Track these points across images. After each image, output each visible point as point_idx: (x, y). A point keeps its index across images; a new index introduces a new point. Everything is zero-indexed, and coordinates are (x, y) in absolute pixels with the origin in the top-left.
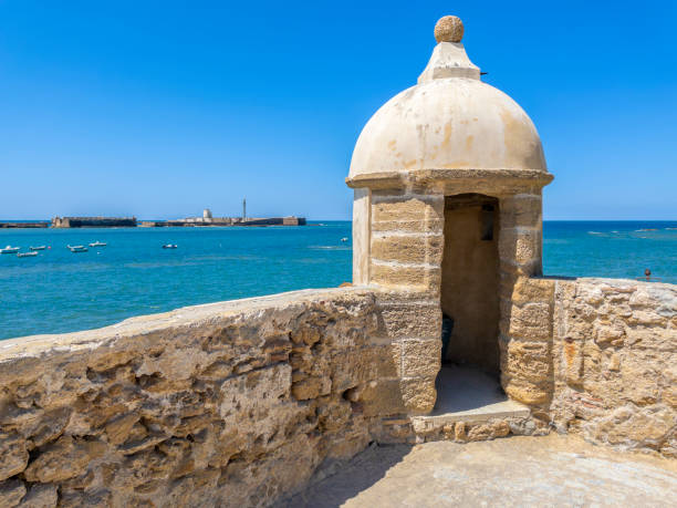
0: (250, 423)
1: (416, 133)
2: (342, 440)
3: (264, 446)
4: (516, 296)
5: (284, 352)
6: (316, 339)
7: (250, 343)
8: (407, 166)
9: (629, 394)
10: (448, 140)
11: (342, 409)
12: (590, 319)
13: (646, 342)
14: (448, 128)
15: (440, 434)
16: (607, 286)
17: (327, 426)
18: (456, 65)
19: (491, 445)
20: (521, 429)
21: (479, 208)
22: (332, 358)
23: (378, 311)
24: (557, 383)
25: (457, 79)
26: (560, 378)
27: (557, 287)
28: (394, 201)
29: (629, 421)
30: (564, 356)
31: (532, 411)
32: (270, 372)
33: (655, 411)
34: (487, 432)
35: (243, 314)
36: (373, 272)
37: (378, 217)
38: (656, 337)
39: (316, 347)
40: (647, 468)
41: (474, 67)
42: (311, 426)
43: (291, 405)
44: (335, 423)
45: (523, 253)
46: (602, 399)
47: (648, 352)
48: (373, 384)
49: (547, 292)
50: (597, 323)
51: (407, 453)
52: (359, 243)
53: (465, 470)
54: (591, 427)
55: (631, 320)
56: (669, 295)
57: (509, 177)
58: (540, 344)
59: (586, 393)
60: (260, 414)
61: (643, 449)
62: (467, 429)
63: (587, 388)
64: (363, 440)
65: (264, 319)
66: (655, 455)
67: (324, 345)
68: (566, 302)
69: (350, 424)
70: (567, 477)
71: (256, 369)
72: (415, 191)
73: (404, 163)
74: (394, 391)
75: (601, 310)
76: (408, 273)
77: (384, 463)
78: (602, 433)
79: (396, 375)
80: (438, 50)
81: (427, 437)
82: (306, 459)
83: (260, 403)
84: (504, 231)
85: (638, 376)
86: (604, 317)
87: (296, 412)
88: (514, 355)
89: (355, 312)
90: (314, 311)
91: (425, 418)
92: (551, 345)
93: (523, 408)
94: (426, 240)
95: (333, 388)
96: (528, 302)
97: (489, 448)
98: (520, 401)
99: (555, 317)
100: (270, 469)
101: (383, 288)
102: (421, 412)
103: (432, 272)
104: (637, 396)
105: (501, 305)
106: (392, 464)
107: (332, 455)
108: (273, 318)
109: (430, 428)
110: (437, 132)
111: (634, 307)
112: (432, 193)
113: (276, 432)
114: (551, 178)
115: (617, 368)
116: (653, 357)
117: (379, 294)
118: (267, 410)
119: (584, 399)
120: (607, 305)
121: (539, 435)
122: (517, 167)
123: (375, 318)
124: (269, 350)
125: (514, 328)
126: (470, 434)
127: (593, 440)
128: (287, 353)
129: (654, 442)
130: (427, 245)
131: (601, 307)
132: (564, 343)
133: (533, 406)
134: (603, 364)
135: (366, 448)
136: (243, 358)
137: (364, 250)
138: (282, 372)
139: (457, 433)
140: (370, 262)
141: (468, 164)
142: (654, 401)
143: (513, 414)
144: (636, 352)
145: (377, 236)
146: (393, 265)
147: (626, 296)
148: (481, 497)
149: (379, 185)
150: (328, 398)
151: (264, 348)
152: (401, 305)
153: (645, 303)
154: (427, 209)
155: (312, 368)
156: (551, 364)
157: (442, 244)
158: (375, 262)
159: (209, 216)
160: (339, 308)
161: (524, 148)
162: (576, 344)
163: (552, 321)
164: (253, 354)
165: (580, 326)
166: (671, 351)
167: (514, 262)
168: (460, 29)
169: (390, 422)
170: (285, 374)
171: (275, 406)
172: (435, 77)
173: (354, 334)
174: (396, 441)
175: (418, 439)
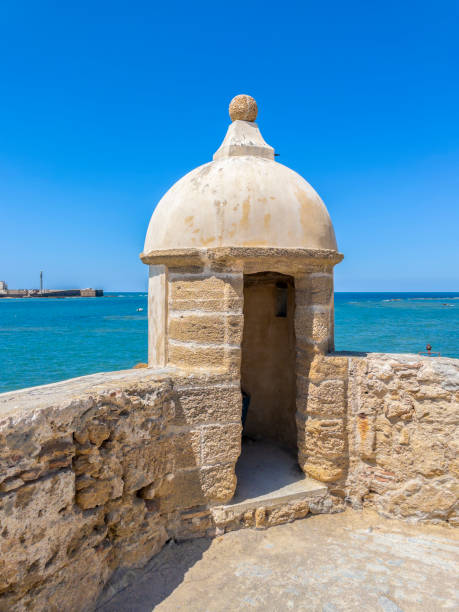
0: (22, 549)
1: (214, 210)
2: (134, 545)
3: (41, 573)
4: (313, 374)
5: (66, 456)
6: (106, 436)
7: (20, 453)
8: (205, 244)
9: (419, 467)
10: (246, 217)
11: (136, 510)
12: (381, 394)
13: (433, 416)
14: (246, 205)
15: (241, 522)
16: (396, 362)
17: (117, 533)
18: (251, 143)
19: (292, 529)
20: (320, 508)
21: (272, 285)
22: (125, 455)
23: (176, 397)
24: (352, 458)
25: (252, 157)
26: (354, 453)
27: (350, 364)
28: (192, 279)
29: (419, 494)
30: (358, 432)
31: (329, 488)
32: (48, 484)
33: (443, 482)
34: (287, 515)
35: (11, 419)
36: (170, 353)
37: (175, 296)
38: (441, 411)
39: (105, 445)
40: (438, 540)
41: (267, 146)
42: (99, 538)
43: (75, 518)
44: (127, 528)
45: (319, 332)
46: (393, 473)
47: (435, 425)
48: (171, 477)
49: (342, 369)
50: (388, 398)
51: (207, 548)
52: (155, 322)
53: (267, 562)
54: (385, 501)
55: (419, 395)
56: (453, 370)
57: (306, 257)
58: (335, 420)
59: (378, 467)
60: (34, 537)
61: (432, 520)
62: (267, 514)
63: (380, 462)
64: (159, 541)
65: (39, 422)
66: (443, 526)
67: (114, 442)
68: (359, 378)
69: (145, 525)
70: (368, 559)
71: (28, 483)
72: (213, 269)
73: (202, 240)
74: (192, 482)
75: (392, 386)
76: (207, 354)
77: (183, 563)
78: (395, 507)
79: (195, 465)
80: (232, 128)
81: (227, 527)
82: (94, 577)
83: (34, 524)
84: (301, 309)
85: (426, 449)
86: (394, 392)
87: (80, 526)
88: (311, 433)
89: (151, 401)
90: (103, 405)
91: (225, 507)
92: (346, 421)
93: (321, 486)
94: (226, 320)
95: (125, 490)
96: (324, 380)
97: (289, 533)
98: (318, 479)
99: (349, 393)
100: (48, 598)
101: (182, 371)
102: (220, 501)
103: (232, 353)
104: (425, 468)
105: (297, 382)
106: (191, 563)
107: (125, 564)
108: (51, 419)
109: (231, 517)
110: (235, 209)
111: (421, 382)
112: (231, 271)
113: (56, 553)
114: (341, 257)
115: (406, 442)
116: (440, 430)
117: (176, 379)
118: (44, 530)
119: (376, 473)
120: (396, 380)
121: (335, 512)
122: (313, 247)
123: (173, 404)
124: (46, 458)
125: (311, 406)
126: (270, 519)
127: (386, 513)
128: (70, 458)
129: (443, 513)
130: (226, 325)
131: (391, 382)
132: (357, 418)
133: (330, 483)
134: (394, 438)
135: (163, 547)
136: (11, 472)
137: (161, 329)
138: (62, 482)
139: (258, 519)
140: (167, 343)
141: (267, 242)
142: (442, 473)
143: (311, 494)
144: (424, 425)
145: (174, 316)
146: (191, 346)
147: (413, 371)
148: (286, 595)
149: (175, 262)
150: (120, 502)
151: (40, 456)
152: (201, 390)
153: (431, 378)
154: (226, 288)
155: (100, 471)
156: (346, 440)
157: (242, 324)
158: (173, 343)
159: (5, 288)
160: (132, 398)
161: (319, 228)
162: (369, 420)
163: (346, 397)
164: (25, 465)
165: (373, 401)
166: (456, 424)
167: (310, 340)
168: (254, 109)
169: (188, 516)
170: (67, 484)
171: (53, 523)
172: (231, 154)
173: (150, 425)
174: (195, 536)
175: (218, 530)
